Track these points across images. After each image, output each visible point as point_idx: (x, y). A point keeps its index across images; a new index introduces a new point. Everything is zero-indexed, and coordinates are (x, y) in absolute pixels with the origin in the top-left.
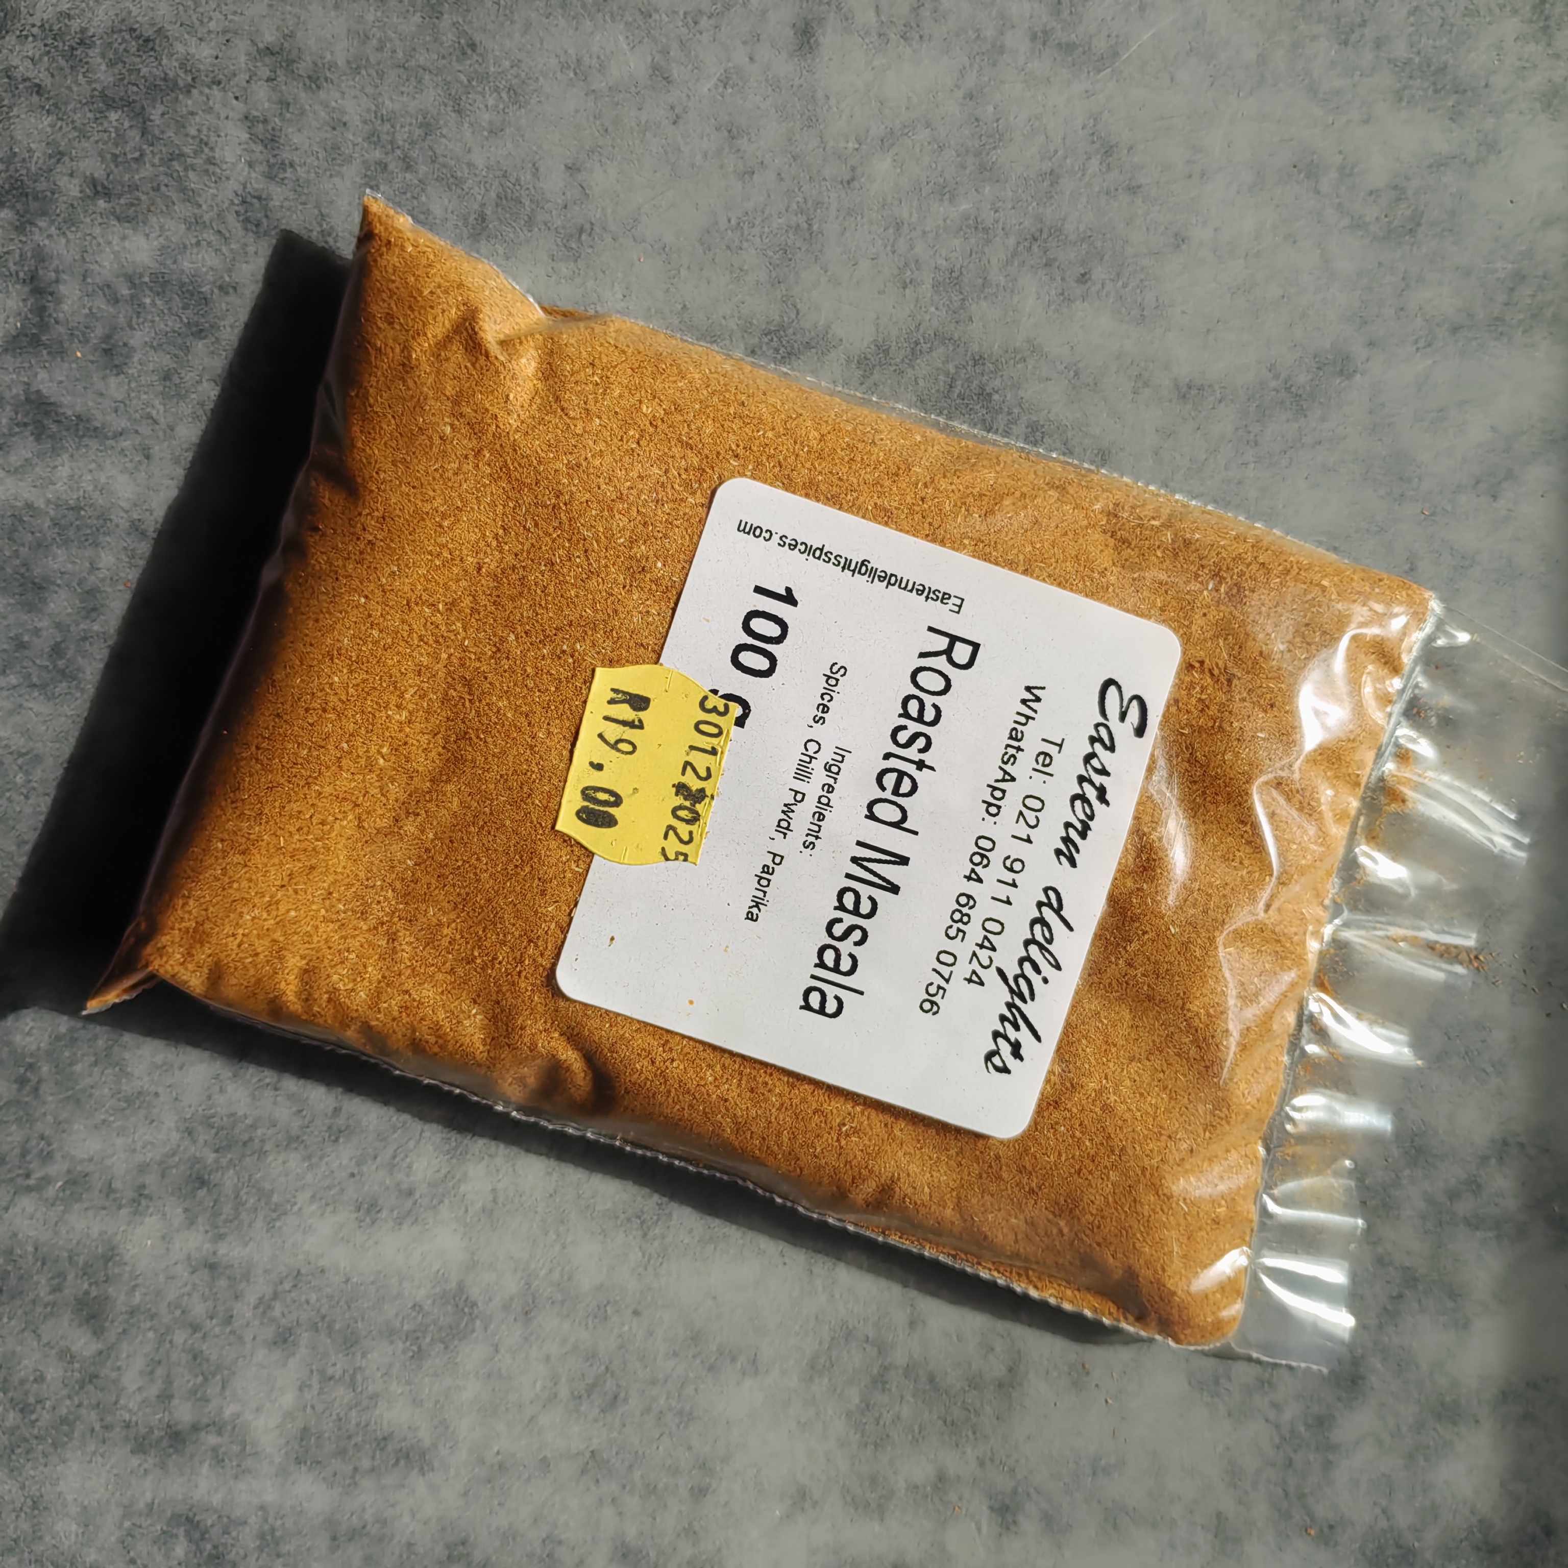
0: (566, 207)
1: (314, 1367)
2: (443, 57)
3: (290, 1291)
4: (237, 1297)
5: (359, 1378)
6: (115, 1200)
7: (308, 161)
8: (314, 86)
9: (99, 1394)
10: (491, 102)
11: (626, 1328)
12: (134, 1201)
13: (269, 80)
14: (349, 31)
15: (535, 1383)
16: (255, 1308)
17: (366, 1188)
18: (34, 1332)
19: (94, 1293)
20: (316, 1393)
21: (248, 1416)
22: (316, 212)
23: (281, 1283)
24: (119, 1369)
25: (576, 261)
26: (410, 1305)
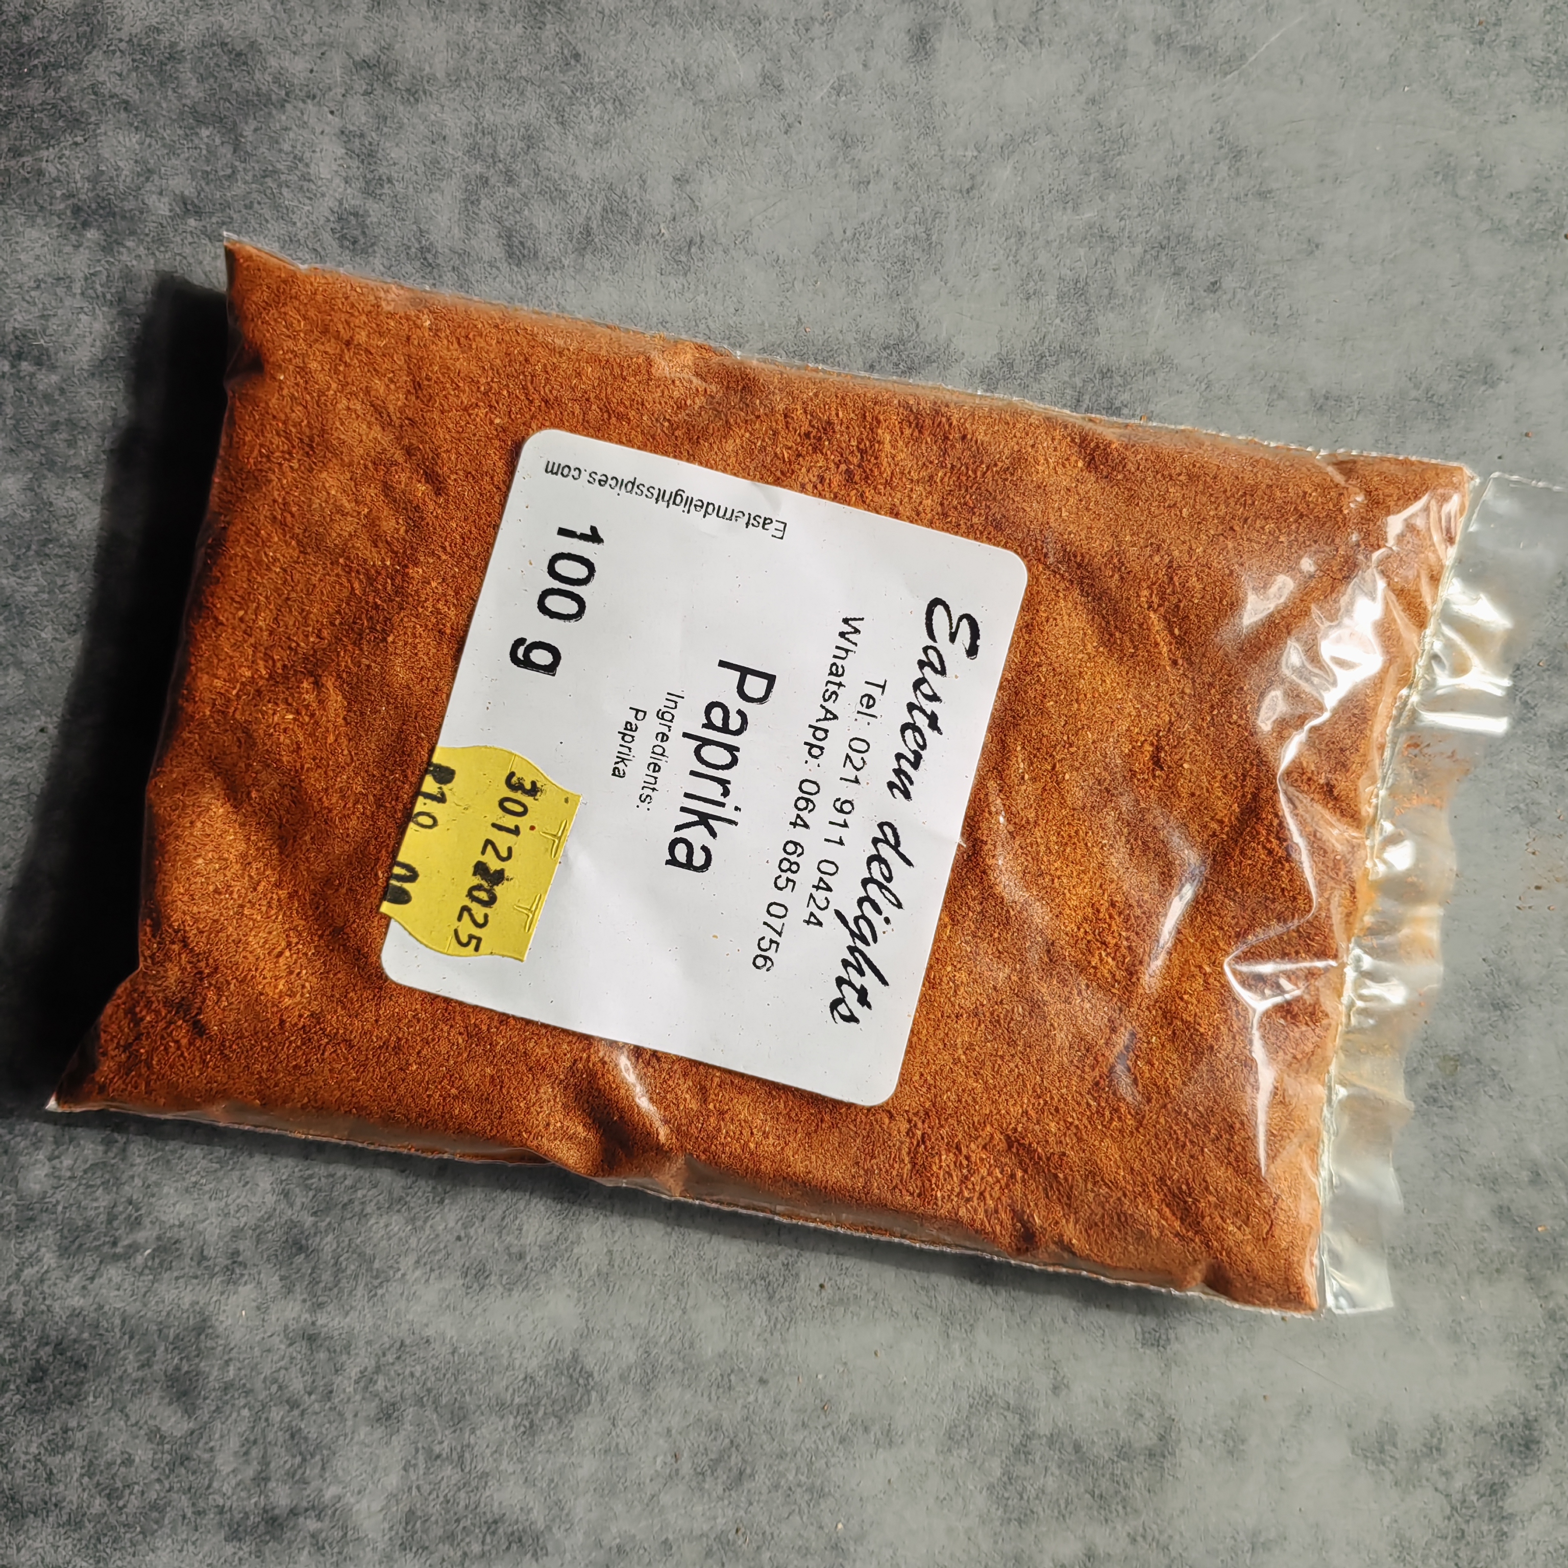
0: (674, 219)
1: (420, 1445)
2: (546, 69)
3: (393, 1364)
4: (337, 1371)
5: (467, 1455)
6: (206, 1268)
7: (406, 176)
8: (412, 99)
9: (191, 1478)
10: (596, 113)
11: (751, 1398)
12: (226, 1267)
13: (366, 93)
14: (448, 42)
15: (655, 1458)
16: (357, 1382)
17: (474, 1251)
18: (122, 1411)
19: (185, 1368)
20: (421, 1472)
21: (350, 1499)
22: (414, 227)
23: (384, 1355)
24: (212, 1449)
25: (685, 274)
26: (521, 1377)
